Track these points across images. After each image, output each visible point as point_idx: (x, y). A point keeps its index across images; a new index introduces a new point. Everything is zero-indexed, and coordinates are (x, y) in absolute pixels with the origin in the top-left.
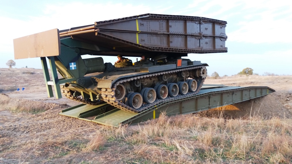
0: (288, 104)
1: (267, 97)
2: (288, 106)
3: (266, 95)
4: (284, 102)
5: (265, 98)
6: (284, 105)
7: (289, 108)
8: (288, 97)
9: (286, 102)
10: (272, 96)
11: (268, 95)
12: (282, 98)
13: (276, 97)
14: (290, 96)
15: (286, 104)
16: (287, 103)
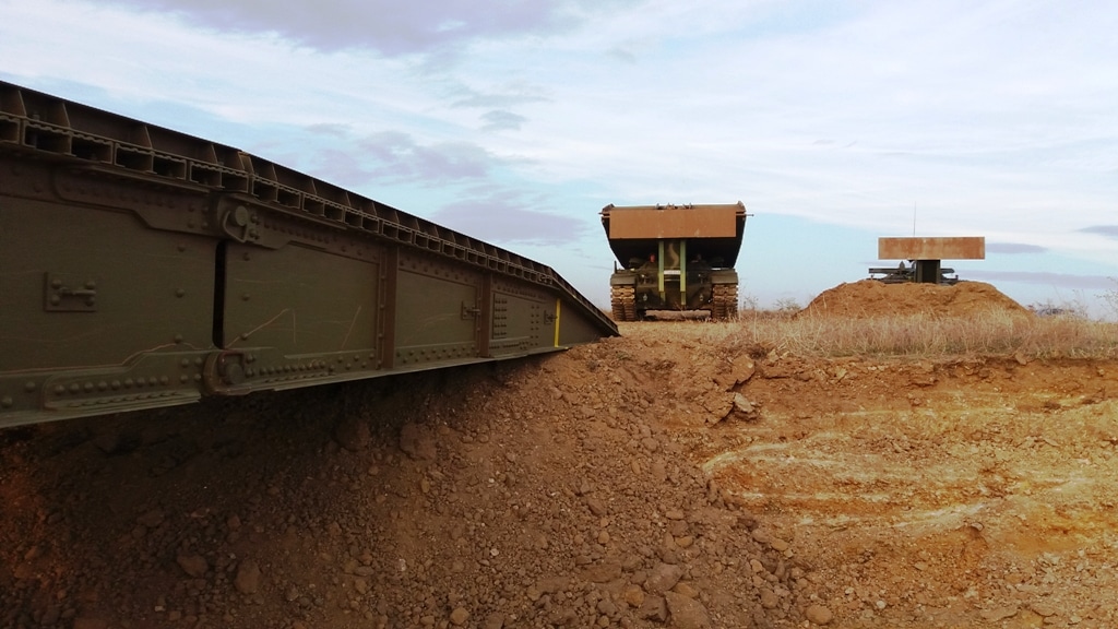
0: (744, 452)
1: (549, 381)
2: (745, 481)
3: (536, 360)
4: (704, 430)
5: (529, 386)
6: (709, 467)
7: (754, 496)
8: (737, 386)
9: (723, 431)
10: (592, 368)
11: (560, 359)
12: (681, 389)
13: (631, 383)
14: (757, 373)
15: (720, 450)
16: (732, 444)
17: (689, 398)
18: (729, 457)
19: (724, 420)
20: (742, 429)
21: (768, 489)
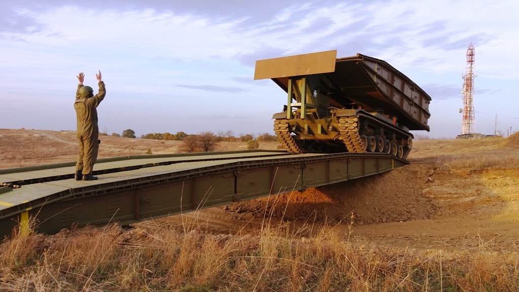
0: (430, 188)
1: (391, 175)
2: (430, 193)
3: (388, 172)
4: (423, 184)
5: (387, 176)
6: (424, 191)
7: (432, 196)
8: (430, 176)
9: (427, 184)
10: (400, 172)
11: (393, 171)
12: (418, 176)
13: (409, 175)
14: (434, 173)
15: (426, 188)
16: (428, 187)
17: (420, 178)
18: (428, 189)
19: (427, 182)
20: (431, 184)
21: (435, 195)
